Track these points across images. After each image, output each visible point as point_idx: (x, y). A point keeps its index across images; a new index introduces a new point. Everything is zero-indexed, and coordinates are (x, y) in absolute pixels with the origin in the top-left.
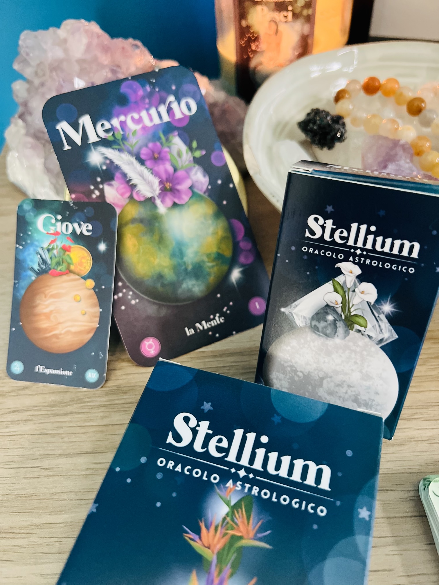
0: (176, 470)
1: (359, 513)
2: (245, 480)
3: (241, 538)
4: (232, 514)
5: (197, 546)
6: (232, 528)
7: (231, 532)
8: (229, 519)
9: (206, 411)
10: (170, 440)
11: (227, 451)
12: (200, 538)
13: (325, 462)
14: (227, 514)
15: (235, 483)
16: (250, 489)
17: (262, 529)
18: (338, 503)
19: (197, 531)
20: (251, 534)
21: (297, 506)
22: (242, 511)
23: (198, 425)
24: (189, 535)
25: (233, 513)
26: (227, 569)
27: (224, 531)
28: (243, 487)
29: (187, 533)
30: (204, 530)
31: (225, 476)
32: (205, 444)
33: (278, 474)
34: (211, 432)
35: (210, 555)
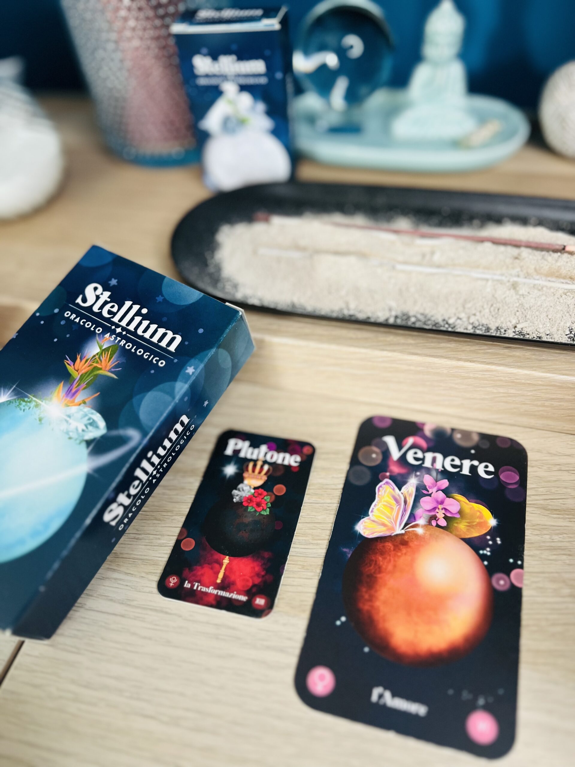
0: (75, 320)
1: (187, 369)
2: (120, 335)
3: (101, 369)
4: (100, 354)
5: (70, 369)
6: (97, 362)
7: (95, 364)
8: (97, 357)
9: (111, 285)
10: (79, 300)
11: (114, 314)
12: (74, 365)
13: (180, 333)
14: (97, 354)
15: (111, 335)
16: (120, 341)
17: (116, 366)
18: (176, 361)
19: (74, 360)
20: (108, 368)
21: (146, 357)
22: (108, 354)
23: (102, 294)
24: (68, 362)
25: (102, 353)
26: (84, 385)
27: (91, 363)
28: (116, 339)
29: (67, 360)
30: (78, 359)
31: (106, 330)
32: (102, 308)
33: (143, 335)
34: (109, 300)
35: (76, 375)
